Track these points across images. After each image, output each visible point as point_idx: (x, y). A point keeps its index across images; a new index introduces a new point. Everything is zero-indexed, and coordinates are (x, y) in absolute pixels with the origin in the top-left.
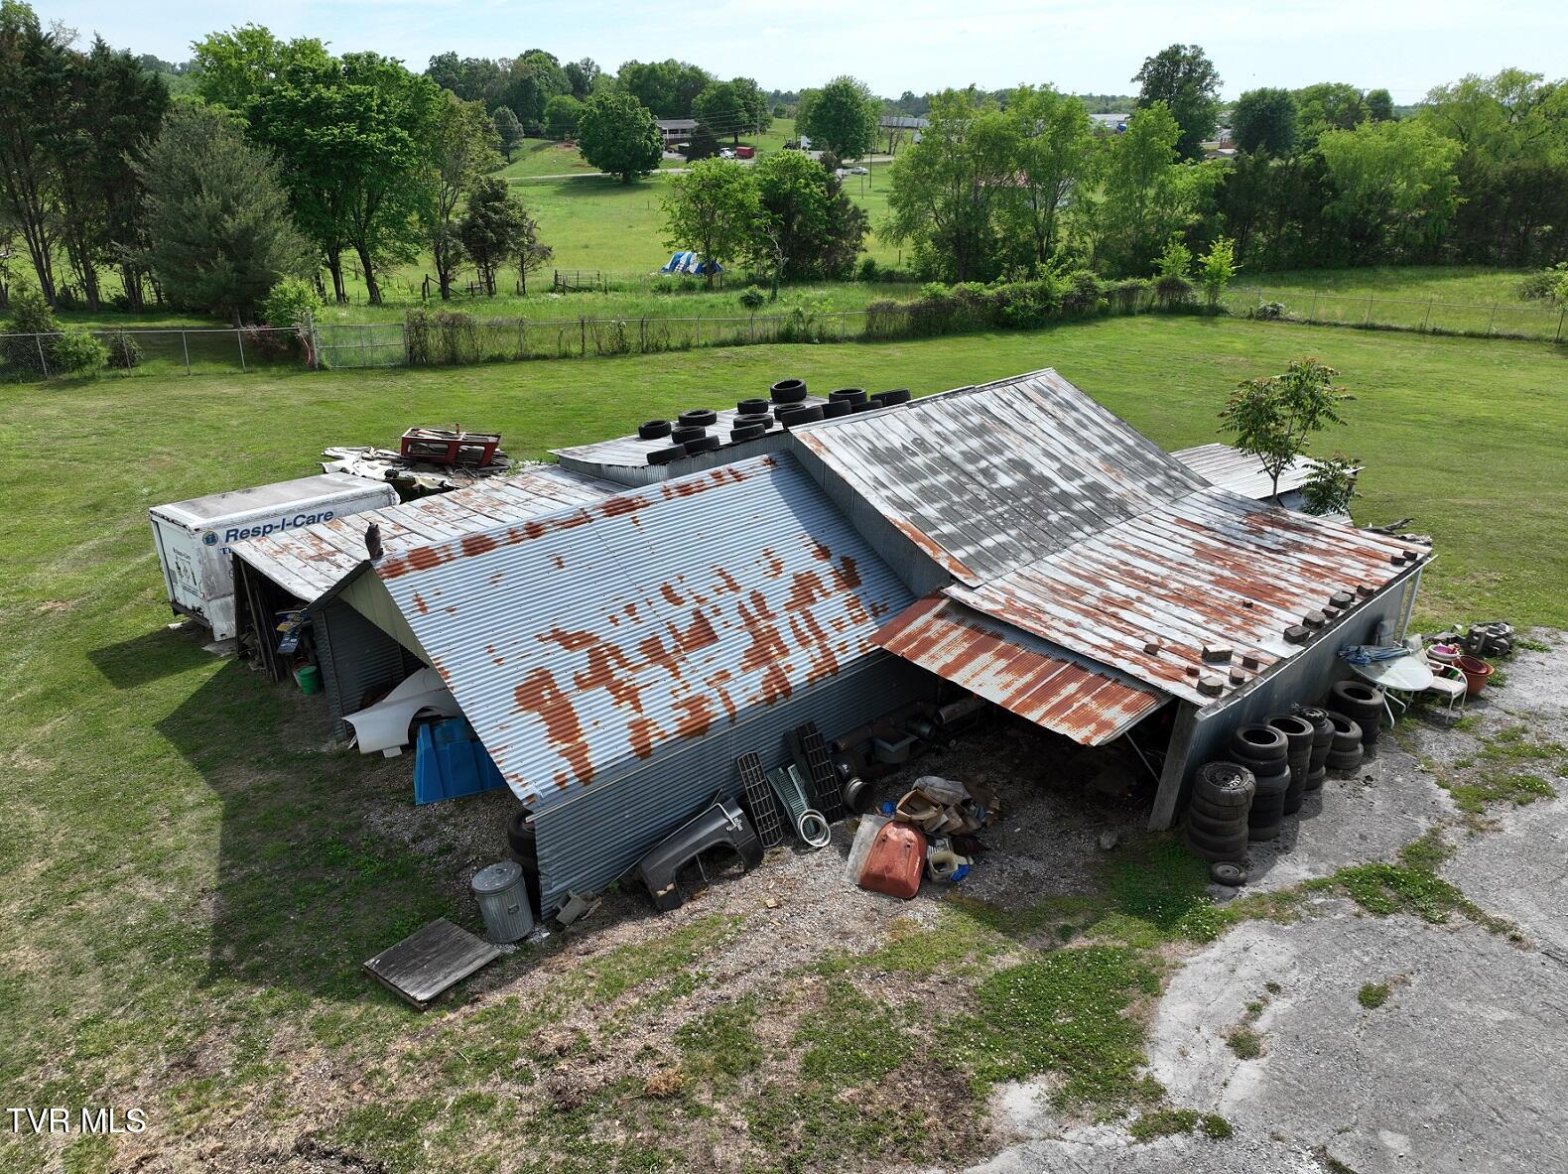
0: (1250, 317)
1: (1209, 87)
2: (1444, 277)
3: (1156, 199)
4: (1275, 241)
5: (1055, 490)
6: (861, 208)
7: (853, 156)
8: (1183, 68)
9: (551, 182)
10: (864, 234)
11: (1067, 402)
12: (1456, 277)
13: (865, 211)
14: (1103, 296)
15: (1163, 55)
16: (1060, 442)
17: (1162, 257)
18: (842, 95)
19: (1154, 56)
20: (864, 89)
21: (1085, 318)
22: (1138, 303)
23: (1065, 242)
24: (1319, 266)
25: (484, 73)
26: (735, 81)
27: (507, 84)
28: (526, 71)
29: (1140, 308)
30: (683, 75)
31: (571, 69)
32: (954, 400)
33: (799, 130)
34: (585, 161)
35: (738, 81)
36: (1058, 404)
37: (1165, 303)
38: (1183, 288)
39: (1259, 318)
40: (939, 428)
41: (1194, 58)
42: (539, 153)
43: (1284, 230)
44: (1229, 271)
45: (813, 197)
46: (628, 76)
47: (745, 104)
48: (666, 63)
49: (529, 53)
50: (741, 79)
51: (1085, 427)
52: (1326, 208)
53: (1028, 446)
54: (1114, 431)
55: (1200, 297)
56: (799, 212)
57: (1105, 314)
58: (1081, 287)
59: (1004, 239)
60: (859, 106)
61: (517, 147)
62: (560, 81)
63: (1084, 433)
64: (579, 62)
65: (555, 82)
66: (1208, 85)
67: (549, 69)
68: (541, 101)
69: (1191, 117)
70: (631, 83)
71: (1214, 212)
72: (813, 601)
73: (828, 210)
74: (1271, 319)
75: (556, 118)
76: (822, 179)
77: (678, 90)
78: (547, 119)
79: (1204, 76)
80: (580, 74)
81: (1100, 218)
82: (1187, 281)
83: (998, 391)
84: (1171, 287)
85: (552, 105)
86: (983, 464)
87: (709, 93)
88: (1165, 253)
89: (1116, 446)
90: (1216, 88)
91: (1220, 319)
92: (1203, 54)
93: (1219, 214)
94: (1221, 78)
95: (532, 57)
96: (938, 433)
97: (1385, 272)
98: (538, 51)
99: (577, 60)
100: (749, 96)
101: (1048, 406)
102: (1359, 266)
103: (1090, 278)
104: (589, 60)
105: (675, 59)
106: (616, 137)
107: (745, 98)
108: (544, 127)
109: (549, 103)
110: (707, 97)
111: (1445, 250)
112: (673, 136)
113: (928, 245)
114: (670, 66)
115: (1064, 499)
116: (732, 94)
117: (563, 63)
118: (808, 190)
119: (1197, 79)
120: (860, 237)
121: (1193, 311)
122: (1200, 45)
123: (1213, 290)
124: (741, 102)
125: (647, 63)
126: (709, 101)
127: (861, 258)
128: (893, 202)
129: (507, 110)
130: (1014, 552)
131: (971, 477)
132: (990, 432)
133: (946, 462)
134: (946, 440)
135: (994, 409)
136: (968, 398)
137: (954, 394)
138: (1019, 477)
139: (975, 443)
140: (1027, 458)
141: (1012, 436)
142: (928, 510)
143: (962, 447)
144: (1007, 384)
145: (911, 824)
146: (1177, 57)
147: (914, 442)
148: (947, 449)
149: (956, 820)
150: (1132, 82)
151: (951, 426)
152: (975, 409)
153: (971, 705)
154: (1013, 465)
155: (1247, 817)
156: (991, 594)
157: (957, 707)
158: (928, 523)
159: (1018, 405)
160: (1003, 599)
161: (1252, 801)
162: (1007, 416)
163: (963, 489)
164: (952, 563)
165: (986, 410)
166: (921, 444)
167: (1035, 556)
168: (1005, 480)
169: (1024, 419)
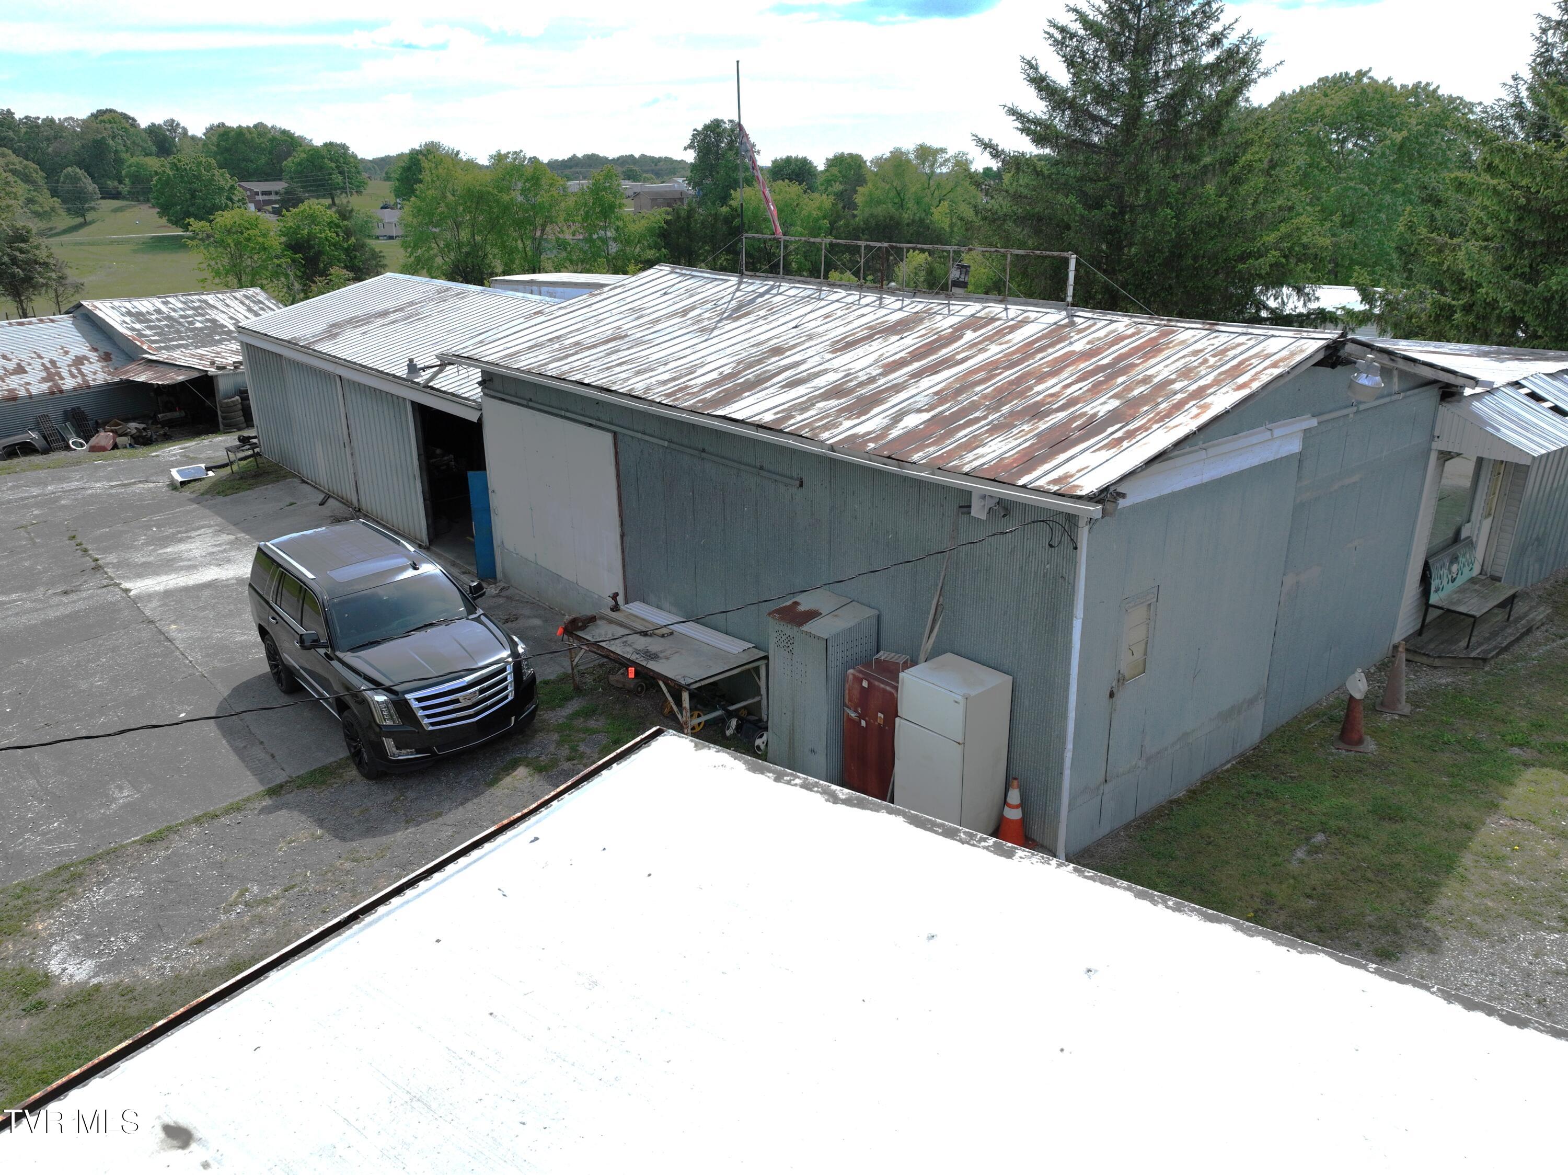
3: (617, 240)
8: (725, 139)
9: (127, 241)
10: (381, 270)
11: (260, 301)
15: (707, 128)
16: (242, 314)
19: (700, 127)
25: (47, 132)
26: (326, 145)
27: (78, 144)
28: (98, 131)
30: (273, 139)
31: (153, 130)
32: (189, 297)
33: (393, 191)
34: (164, 221)
35: (329, 146)
36: (254, 301)
40: (172, 306)
41: (734, 131)
42: (119, 214)
46: (214, 139)
47: (338, 167)
48: (256, 126)
49: (101, 113)
50: (331, 144)
51: (264, 310)
53: (222, 315)
61: (93, 209)
62: (138, 141)
63: (261, 312)
64: (162, 122)
65: (134, 142)
66: (747, 152)
67: (126, 130)
68: (119, 161)
69: (734, 180)
70: (218, 146)
71: (660, 248)
72: (83, 364)
75: (137, 179)
77: (270, 153)
78: (127, 180)
80: (165, 135)
81: (576, 255)
83: (219, 295)
85: (130, 166)
86: (191, 319)
87: (301, 156)
92: (740, 127)
93: (663, 249)
94: (757, 148)
95: (104, 117)
96: (170, 308)
98: (111, 111)
99: (159, 120)
100: (341, 160)
101: (247, 302)
104: (173, 121)
105: (265, 122)
106: (193, 196)
107: (337, 161)
108: (124, 189)
109: (128, 164)
110: (298, 160)
112: (266, 198)
114: (260, 128)
116: (323, 158)
117: (144, 123)
118: (323, 235)
119: (737, 149)
122: (737, 119)
124: (333, 165)
125: (235, 125)
126: (300, 164)
129: (78, 170)
130: (186, 347)
131: (180, 323)
132: (203, 309)
133: (169, 318)
134: (174, 310)
135: (211, 302)
136: (197, 297)
137: (189, 295)
138: (209, 324)
139: (190, 312)
140: (217, 318)
141: (215, 311)
142: (148, 332)
143: (182, 313)
144: (226, 292)
145: (112, 431)
146: (718, 130)
147: (155, 311)
148: (173, 314)
149: (134, 431)
150: (685, 149)
151: (181, 306)
152: (199, 300)
153: (177, 414)
154: (208, 320)
155: (241, 413)
156: (163, 356)
157: (168, 414)
158: (145, 336)
159: (228, 301)
160: (165, 356)
161: (240, 406)
162: (219, 305)
163: (173, 326)
164: (150, 347)
165: (205, 302)
166: (158, 311)
167: (196, 348)
168: (198, 325)
169: (228, 305)
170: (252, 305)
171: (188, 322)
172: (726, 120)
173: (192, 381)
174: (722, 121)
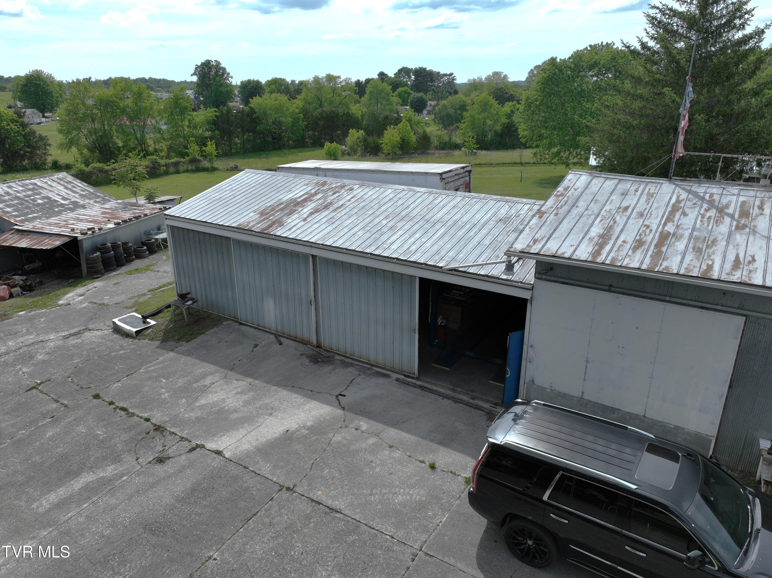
0: (227, 170)
1: (227, 79)
2: (305, 152)
3: (189, 127)
4: (243, 141)
5: (59, 203)
6: (44, 135)
7: (51, 112)
8: (214, 70)
10: (48, 147)
11: (70, 181)
12: (309, 151)
13: (46, 136)
14: (163, 166)
15: (203, 64)
16: (64, 192)
17: (188, 149)
18: (36, 80)
19: (199, 64)
20: (50, 77)
21: (157, 176)
22: (181, 168)
23: (153, 146)
24: (262, 150)
29: (183, 170)
32: (23, 182)
33: (14, 98)
36: (66, 182)
37: (194, 168)
38: (199, 161)
39: (231, 170)
40: (15, 189)
41: (217, 66)
43: (245, 137)
44: (215, 153)
45: (12, 130)
51: (75, 188)
52: (258, 127)
53: (51, 193)
54: (86, 188)
55: (206, 164)
56: (8, 138)
57: (167, 173)
58: (152, 162)
59: (123, 147)
60: (48, 86)
63: (75, 189)
66: (226, 78)
69: (221, 91)
71: (214, 131)
73: (24, 136)
74: (235, 170)
76: (17, 121)
79: (223, 74)
81: (166, 136)
82: (199, 158)
83: (41, 179)
84: (194, 161)
86: (32, 198)
88: (189, 147)
89: (86, 192)
90: (230, 79)
91: (215, 172)
92: (221, 64)
93: (216, 131)
94: (231, 75)
96: (15, 191)
97: (286, 151)
101: (62, 183)
102: (277, 149)
103: (155, 159)
111: (307, 142)
113: (85, 151)
115: (62, 205)
118: (9, 127)
119: (221, 75)
120: (45, 149)
121: (205, 170)
122: (219, 60)
123: (211, 161)
127: (50, 160)
128: (60, 131)
130: (40, 218)
131: (27, 201)
132: (36, 190)
133: (17, 198)
134: (18, 192)
135: (39, 184)
136: (28, 181)
137: (23, 180)
138: (46, 200)
139: (30, 193)
140: (50, 196)
141: (45, 191)
142: (8, 209)
143: (24, 194)
144: (46, 177)
145: (5, 284)
146: (209, 65)
147: (5, 193)
148: (18, 195)
149: (21, 283)
150: (192, 75)
151: (21, 188)
152: (31, 184)
153: (36, 265)
154: (44, 198)
155: (101, 263)
156: (28, 226)
157: (31, 265)
158: (8, 212)
159: (49, 183)
160: (31, 227)
161: (101, 259)
162: (44, 186)
163: (23, 204)
164: (16, 221)
165: (35, 184)
166: (8, 194)
167: (47, 218)
168: (40, 201)
169: (51, 186)
170: (66, 184)
171: (32, 200)
172: (213, 60)
173: (65, 245)
174: (211, 61)
